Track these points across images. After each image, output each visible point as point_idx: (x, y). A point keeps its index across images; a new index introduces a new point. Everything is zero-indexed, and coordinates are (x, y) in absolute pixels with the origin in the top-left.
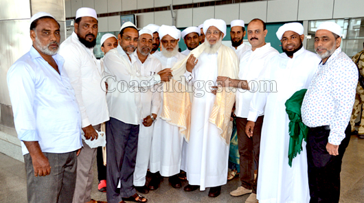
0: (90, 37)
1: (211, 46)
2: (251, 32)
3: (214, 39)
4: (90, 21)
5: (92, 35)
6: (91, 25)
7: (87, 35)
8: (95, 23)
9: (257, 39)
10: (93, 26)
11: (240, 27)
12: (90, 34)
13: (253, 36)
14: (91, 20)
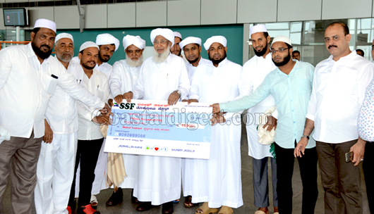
0: (45, 48)
1: (160, 56)
3: (162, 48)
4: (48, 33)
5: (48, 46)
6: (49, 37)
7: (42, 46)
8: (53, 35)
10: (51, 38)
12: (45, 45)
14: (50, 32)
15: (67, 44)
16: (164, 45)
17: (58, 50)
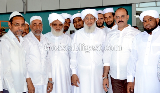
1: (89, 28)
2: (118, 17)
3: (91, 23)
9: (123, 22)
11: (110, 13)
13: (120, 20)
15: (38, 23)
16: (93, 21)
17: (32, 28)
